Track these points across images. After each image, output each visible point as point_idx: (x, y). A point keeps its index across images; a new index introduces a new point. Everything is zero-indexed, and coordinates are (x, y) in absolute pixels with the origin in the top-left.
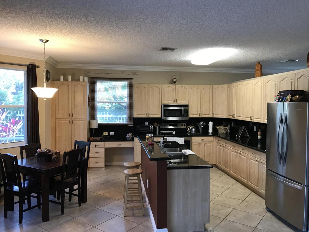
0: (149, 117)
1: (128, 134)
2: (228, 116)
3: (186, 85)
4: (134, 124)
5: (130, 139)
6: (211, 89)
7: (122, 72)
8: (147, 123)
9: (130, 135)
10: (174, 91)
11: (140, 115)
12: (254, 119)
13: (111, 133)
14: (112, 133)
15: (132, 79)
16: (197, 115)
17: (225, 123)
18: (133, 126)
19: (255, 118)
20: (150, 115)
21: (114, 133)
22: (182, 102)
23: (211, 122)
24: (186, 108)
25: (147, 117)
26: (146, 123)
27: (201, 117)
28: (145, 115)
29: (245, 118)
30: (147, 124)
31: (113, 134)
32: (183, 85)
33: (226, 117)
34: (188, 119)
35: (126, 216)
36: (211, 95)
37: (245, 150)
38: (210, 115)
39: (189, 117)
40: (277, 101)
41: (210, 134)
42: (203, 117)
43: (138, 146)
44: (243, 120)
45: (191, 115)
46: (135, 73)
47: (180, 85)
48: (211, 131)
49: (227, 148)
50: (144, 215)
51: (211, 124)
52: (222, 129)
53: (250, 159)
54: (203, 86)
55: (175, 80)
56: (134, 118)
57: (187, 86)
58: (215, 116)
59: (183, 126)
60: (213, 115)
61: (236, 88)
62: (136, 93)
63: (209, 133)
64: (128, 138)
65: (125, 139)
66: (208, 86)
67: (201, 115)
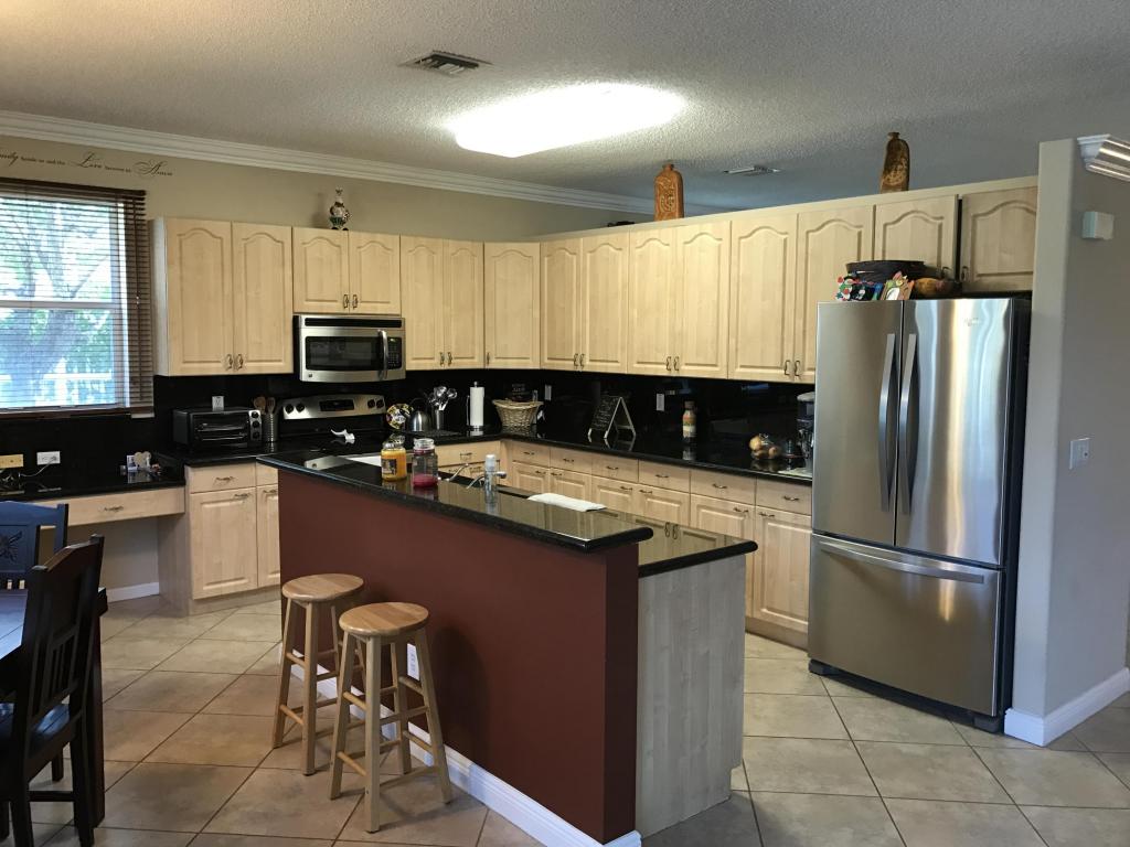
0: (240, 372)
1: (129, 457)
2: (546, 361)
3: (389, 237)
4: (155, 410)
5: (140, 479)
6: (478, 261)
7: (90, 156)
8: (218, 403)
9: (139, 461)
10: (345, 257)
11: (196, 365)
12: (684, 367)
13: (40, 455)
14: (47, 458)
15: (143, 193)
16: (432, 361)
17: (519, 389)
18: (151, 415)
19: (687, 364)
20: (245, 364)
21: (57, 454)
22: (376, 308)
23: (478, 386)
24: (395, 332)
25: (231, 372)
26: (214, 399)
27: (445, 367)
28: (220, 365)
29: (636, 365)
30: (222, 405)
31: (55, 458)
32: (379, 237)
33: (537, 367)
34: (403, 376)
35: (382, 828)
36: (477, 283)
37: (671, 479)
38: (476, 360)
39: (408, 368)
40: (848, 296)
41: (477, 433)
42: (452, 367)
43: (207, 506)
44: (626, 372)
45: (412, 364)
46: (157, 166)
47: (364, 237)
48: (477, 419)
49: (573, 478)
50: (448, 803)
51: (477, 395)
52: (516, 413)
53: (699, 507)
54: (452, 245)
55: (340, 213)
56: (159, 380)
57: (391, 240)
58: (495, 364)
59: (375, 408)
60: (487, 359)
61: (589, 255)
62: (177, 262)
63: (472, 428)
64: (134, 474)
65: (116, 482)
66: (468, 244)
67: (446, 361)
